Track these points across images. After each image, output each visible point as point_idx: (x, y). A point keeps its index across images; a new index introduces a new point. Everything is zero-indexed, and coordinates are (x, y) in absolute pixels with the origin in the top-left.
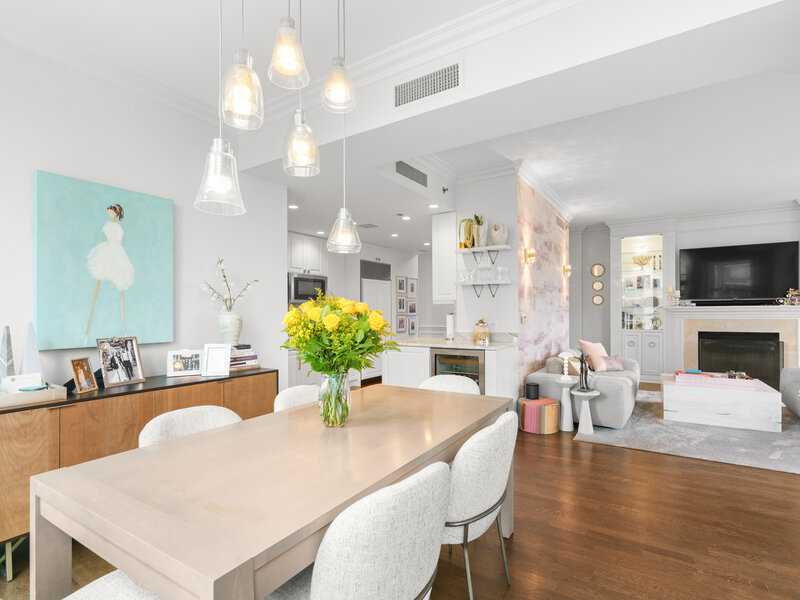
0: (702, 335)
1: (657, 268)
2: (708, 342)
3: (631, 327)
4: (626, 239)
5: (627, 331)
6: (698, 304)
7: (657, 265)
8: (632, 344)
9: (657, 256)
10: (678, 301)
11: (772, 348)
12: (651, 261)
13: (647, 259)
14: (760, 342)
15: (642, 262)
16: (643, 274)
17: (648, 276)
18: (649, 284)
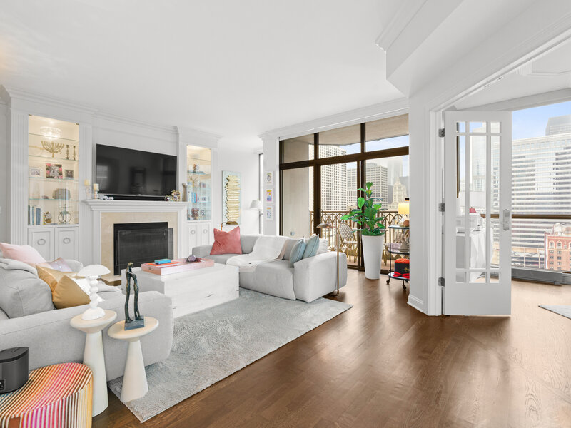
0: (117, 227)
1: (70, 158)
2: (125, 233)
3: (38, 223)
4: (35, 117)
5: (32, 227)
6: (116, 198)
7: (71, 154)
8: (41, 241)
9: (71, 147)
11: (164, 234)
12: (64, 150)
13: (60, 146)
15: (52, 149)
16: (53, 162)
17: (60, 166)
18: (61, 174)
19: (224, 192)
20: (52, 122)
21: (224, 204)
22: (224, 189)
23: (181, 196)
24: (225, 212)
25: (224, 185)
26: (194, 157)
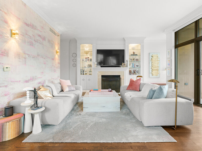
0: (102, 76)
1: (91, 55)
2: (104, 78)
3: (84, 74)
4: (82, 45)
5: (82, 75)
6: (101, 67)
7: (91, 54)
8: (83, 80)
9: (91, 51)
10: (96, 66)
11: (119, 80)
12: (89, 53)
13: (88, 52)
14: (116, 78)
15: (87, 53)
16: (87, 57)
17: (89, 58)
18: (89, 60)
19: (150, 62)
20: (87, 45)
21: (150, 68)
22: (150, 61)
23: (126, 65)
24: (150, 71)
25: (150, 59)
26: (133, 49)
